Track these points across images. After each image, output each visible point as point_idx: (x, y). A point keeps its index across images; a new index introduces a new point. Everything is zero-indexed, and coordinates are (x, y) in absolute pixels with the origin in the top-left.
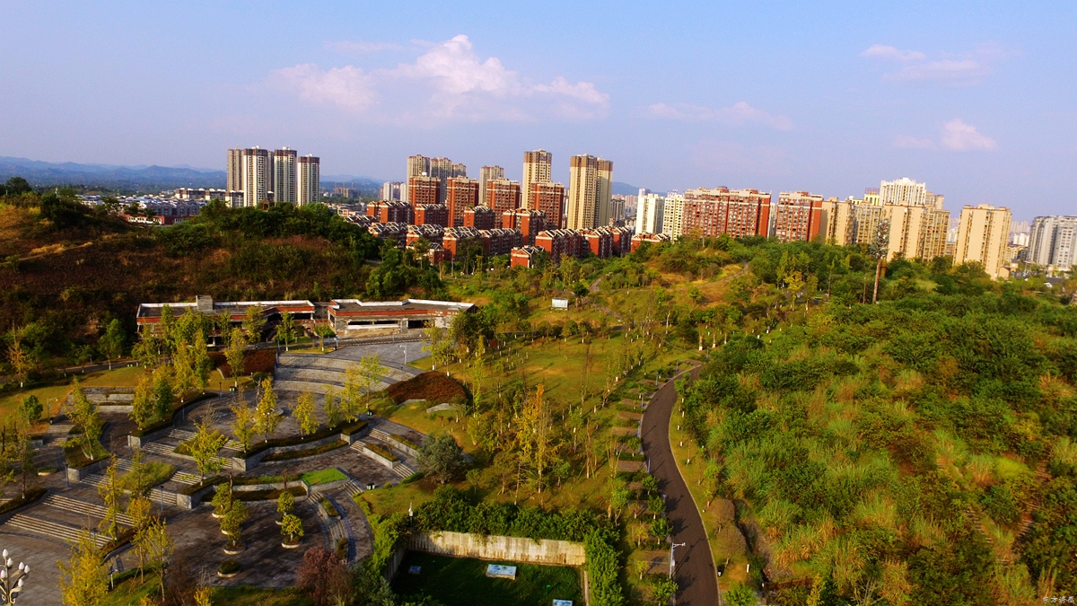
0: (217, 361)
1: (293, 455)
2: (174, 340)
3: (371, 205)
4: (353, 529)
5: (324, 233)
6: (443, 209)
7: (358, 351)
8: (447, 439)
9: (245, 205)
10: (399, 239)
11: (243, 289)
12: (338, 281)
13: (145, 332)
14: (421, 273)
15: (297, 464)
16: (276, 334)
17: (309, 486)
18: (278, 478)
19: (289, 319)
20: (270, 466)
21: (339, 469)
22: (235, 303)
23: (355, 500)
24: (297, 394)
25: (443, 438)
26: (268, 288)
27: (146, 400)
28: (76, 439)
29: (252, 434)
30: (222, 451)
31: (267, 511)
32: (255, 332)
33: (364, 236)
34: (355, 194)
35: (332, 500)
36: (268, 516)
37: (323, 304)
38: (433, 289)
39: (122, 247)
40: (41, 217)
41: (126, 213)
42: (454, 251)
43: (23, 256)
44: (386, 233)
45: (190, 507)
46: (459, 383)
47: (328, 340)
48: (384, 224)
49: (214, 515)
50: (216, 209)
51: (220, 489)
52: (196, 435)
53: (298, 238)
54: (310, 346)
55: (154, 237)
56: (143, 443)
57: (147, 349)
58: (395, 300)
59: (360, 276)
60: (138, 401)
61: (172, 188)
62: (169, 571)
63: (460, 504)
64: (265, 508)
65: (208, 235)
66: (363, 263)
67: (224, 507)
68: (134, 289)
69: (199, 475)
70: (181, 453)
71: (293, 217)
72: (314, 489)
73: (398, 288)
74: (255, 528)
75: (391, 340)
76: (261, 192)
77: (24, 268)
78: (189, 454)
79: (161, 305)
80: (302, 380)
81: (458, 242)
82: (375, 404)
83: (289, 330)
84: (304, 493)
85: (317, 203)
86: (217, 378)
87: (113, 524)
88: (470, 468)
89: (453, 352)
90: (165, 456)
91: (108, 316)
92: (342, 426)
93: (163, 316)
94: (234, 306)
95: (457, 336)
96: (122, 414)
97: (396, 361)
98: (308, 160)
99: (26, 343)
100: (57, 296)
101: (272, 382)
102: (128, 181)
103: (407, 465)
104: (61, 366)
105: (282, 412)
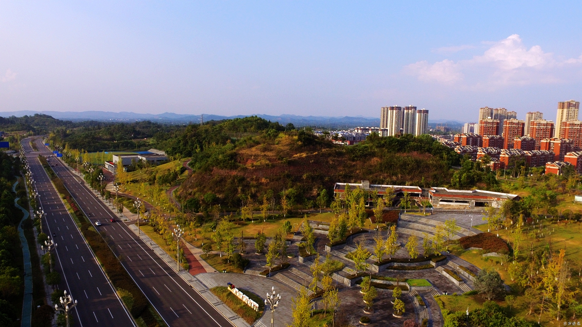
0: (369, 214)
1: (403, 268)
2: (350, 201)
3: (456, 136)
4: (432, 315)
5: (429, 151)
6: (501, 138)
7: (444, 217)
8: (494, 274)
9: (388, 135)
10: (472, 155)
11: (385, 178)
12: (435, 177)
13: (337, 196)
14: (485, 175)
15: (405, 273)
16: (400, 203)
17: (410, 286)
18: (394, 279)
19: (407, 196)
20: (391, 272)
21: (427, 280)
22: (380, 185)
23: (436, 299)
24: (408, 236)
25: (492, 273)
26: (398, 179)
27: (335, 229)
28: (304, 243)
29: (383, 254)
30: (368, 260)
31: (387, 295)
32: (390, 201)
33: (452, 153)
34: (447, 130)
35: (422, 297)
36: (388, 298)
37: (426, 189)
38: (492, 185)
39: (330, 155)
40: (297, 141)
41: (333, 139)
42: (506, 163)
43: (289, 158)
44: (465, 152)
45: (350, 285)
46: (505, 242)
47: (428, 209)
48: (464, 147)
49: (361, 292)
50: (374, 137)
51: (365, 279)
52: (356, 250)
53: (415, 153)
54: (418, 211)
55: (344, 151)
56: (332, 250)
57: (337, 205)
58: (468, 190)
59: (448, 175)
60: (332, 229)
61: (354, 127)
62: (337, 315)
63: (500, 314)
64: (386, 293)
65: (369, 150)
66: (450, 168)
67: (366, 289)
68: (334, 175)
69: (356, 270)
70: (348, 258)
71: (413, 142)
72: (413, 288)
73: (470, 183)
74: (380, 303)
75: (464, 212)
76: (397, 129)
77: (290, 163)
78: (352, 259)
79: (345, 184)
80: (411, 229)
81: (509, 158)
82: (452, 247)
83: (407, 202)
84: (407, 290)
85: (426, 134)
86: (368, 223)
87: (315, 286)
88: (508, 294)
89: (502, 222)
90: (341, 258)
91: (322, 187)
92: (431, 257)
93: (346, 189)
94: (380, 187)
95: (506, 213)
96: (324, 235)
97: (466, 224)
98: (422, 112)
99: (288, 197)
100: (301, 176)
101: (396, 228)
102: (334, 124)
103: (468, 285)
104: (301, 209)
105: (399, 244)
